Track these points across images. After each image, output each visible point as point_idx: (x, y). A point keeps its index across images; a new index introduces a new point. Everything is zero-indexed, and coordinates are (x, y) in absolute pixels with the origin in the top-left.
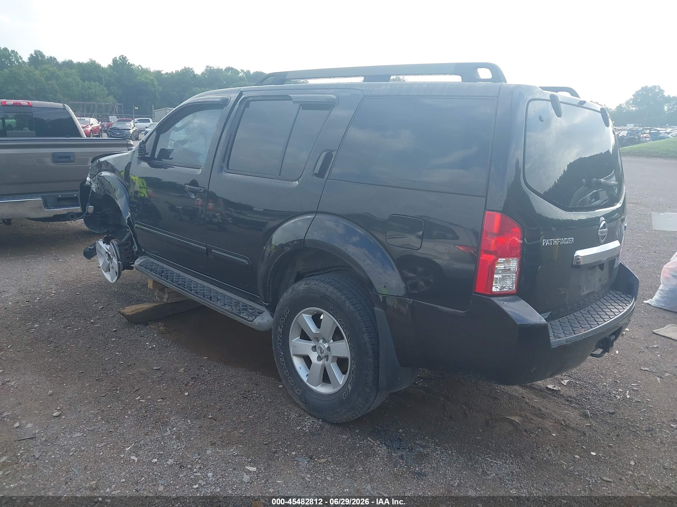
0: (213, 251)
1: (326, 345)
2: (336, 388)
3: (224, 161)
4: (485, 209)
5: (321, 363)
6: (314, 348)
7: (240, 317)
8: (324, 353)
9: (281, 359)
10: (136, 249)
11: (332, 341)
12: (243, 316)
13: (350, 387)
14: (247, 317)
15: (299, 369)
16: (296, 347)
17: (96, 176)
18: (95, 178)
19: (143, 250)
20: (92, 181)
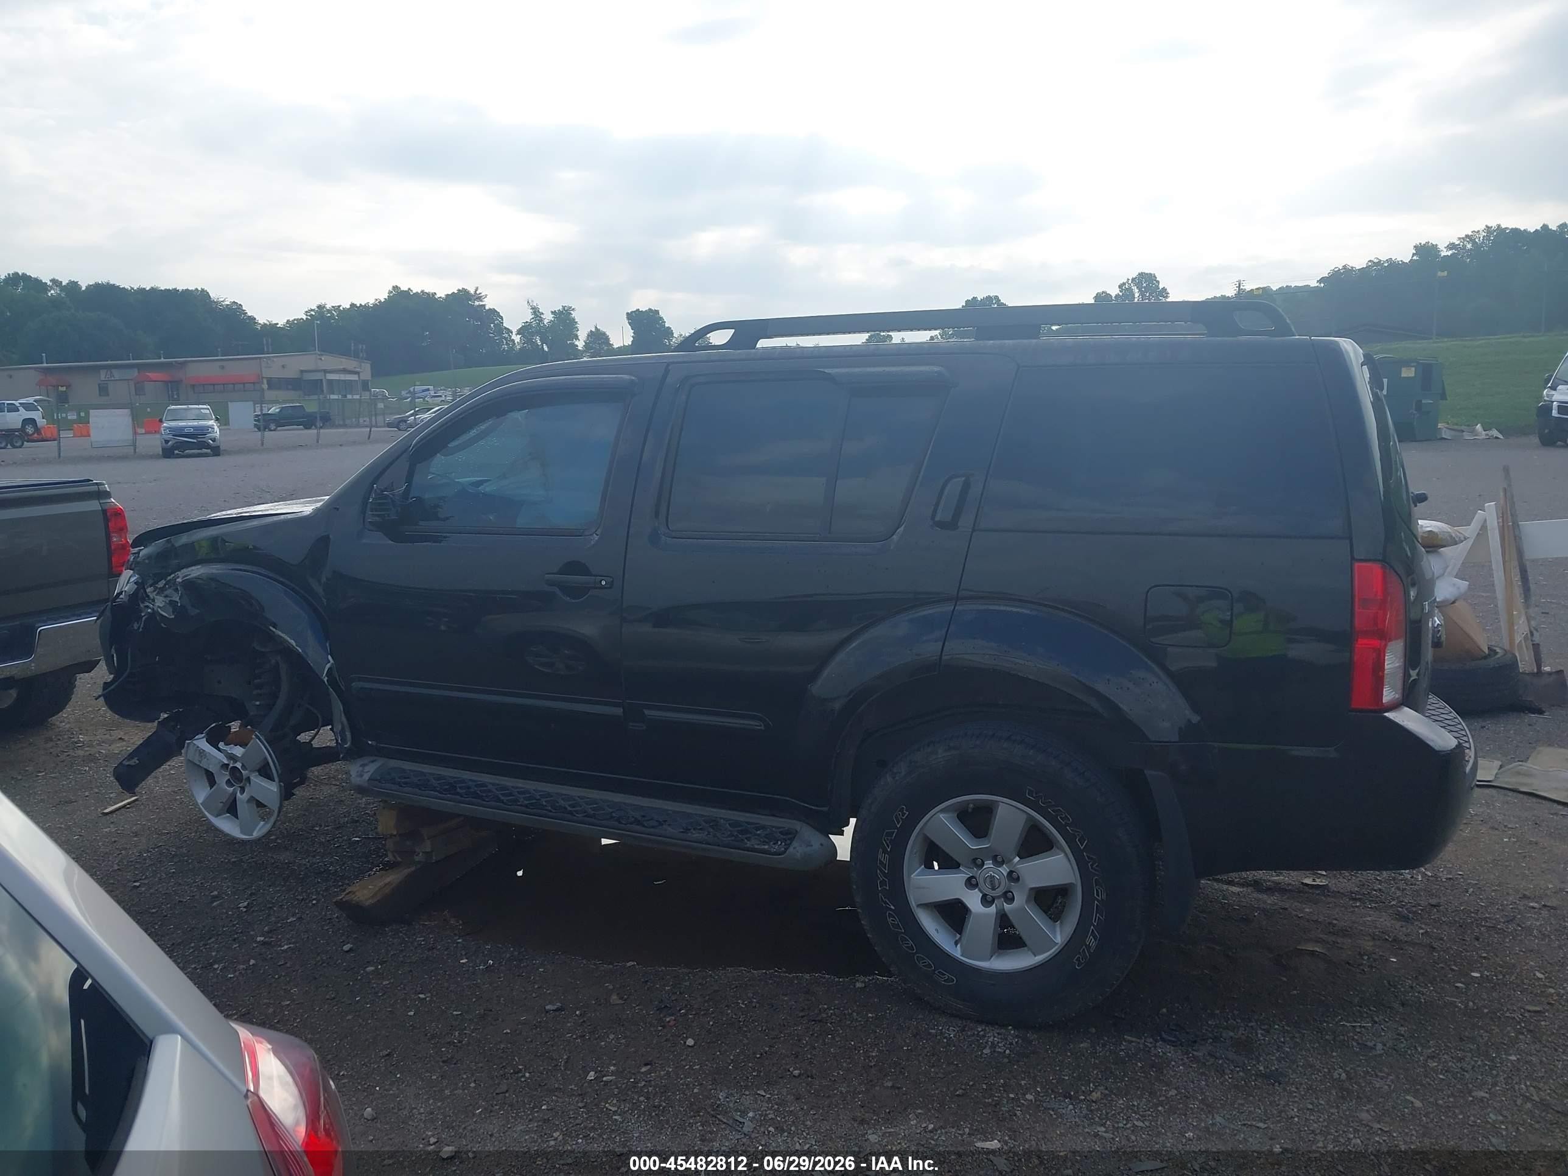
0: (646, 712)
1: (1004, 870)
2: (1044, 953)
3: (657, 514)
4: (1353, 558)
5: (993, 909)
6: (971, 883)
7: (748, 850)
8: (1002, 887)
9: (890, 920)
10: (349, 744)
11: (1017, 859)
12: (756, 847)
13: (1091, 942)
14: (766, 847)
15: (936, 932)
16: (924, 888)
17: (169, 578)
18: (163, 582)
19: (370, 742)
20: (154, 591)
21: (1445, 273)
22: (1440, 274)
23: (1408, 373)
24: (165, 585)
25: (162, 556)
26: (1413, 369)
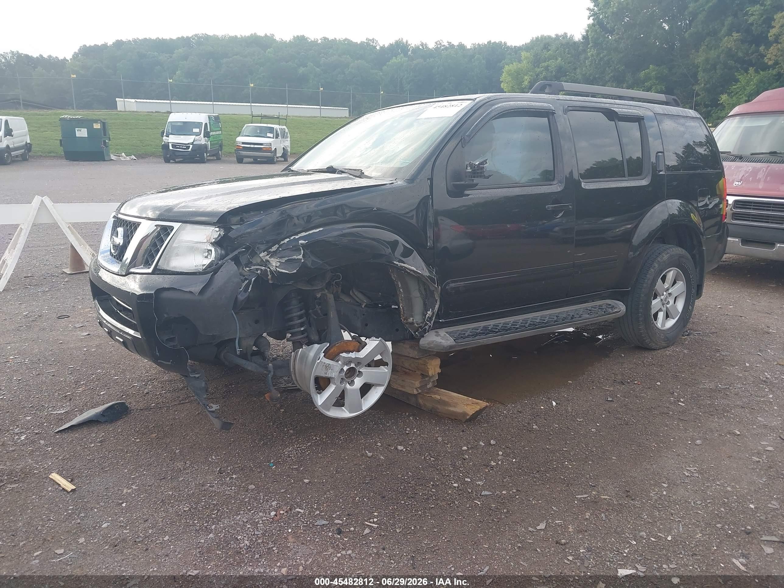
1: (667, 294)
2: (677, 317)
5: (665, 308)
6: (662, 302)
8: (667, 300)
9: (652, 322)
14: (616, 310)
16: (654, 308)
17: (282, 242)
18: (277, 246)
19: (441, 321)
20: (268, 255)
21: (75, 76)
22: (72, 76)
23: (97, 126)
24: (278, 248)
25: (279, 225)
26: (99, 124)
